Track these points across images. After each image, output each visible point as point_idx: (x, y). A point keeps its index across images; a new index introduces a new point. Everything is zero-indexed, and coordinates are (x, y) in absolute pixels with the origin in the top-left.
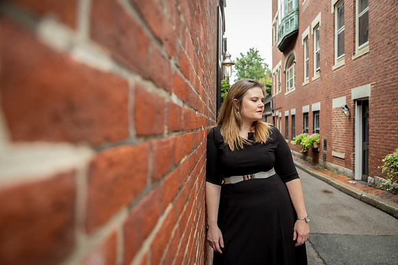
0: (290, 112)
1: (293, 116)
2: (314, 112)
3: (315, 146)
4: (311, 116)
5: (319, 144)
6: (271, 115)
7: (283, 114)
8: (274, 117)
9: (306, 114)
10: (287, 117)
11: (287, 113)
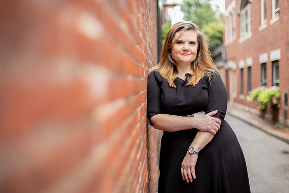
0: (245, 63)
1: (249, 68)
2: (274, 62)
3: (275, 102)
4: (269, 67)
5: (279, 99)
7: (237, 65)
9: (264, 65)
11: (242, 64)
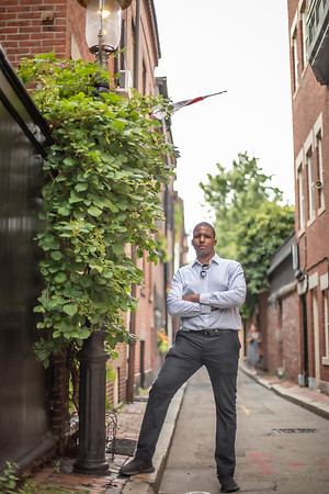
6: (294, 291)
8: (303, 297)
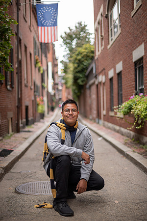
0: (115, 70)
1: (119, 74)
6: (94, 83)
7: (107, 75)
8: (97, 85)
10: (111, 79)
11: (111, 74)
